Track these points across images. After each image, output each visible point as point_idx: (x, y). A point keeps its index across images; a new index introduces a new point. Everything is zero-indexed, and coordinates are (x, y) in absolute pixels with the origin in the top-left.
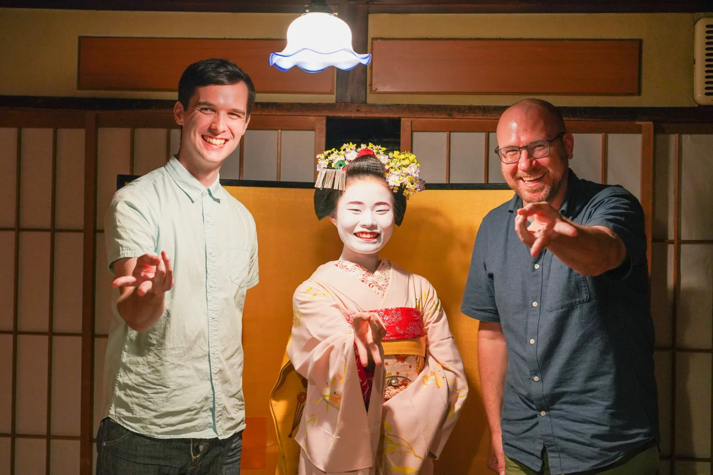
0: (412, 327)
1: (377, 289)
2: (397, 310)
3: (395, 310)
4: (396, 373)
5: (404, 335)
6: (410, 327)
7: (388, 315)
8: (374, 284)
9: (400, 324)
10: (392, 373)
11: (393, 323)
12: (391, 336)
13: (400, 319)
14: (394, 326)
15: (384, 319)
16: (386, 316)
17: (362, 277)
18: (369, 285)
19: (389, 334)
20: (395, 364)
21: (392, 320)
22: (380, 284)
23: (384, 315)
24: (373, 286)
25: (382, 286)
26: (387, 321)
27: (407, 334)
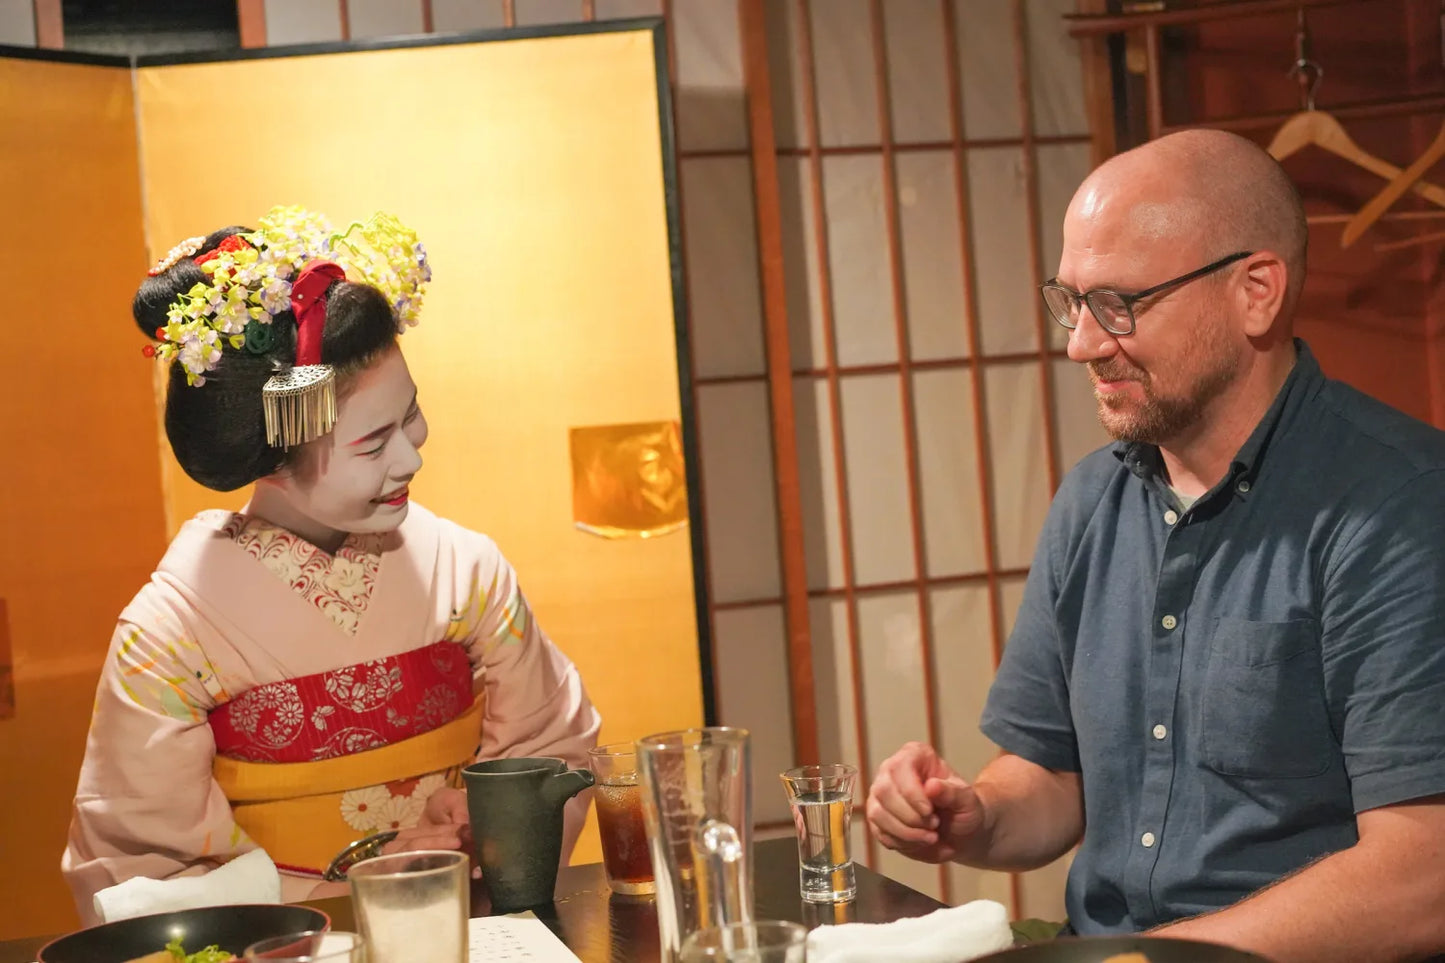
0: (433, 698)
1: (339, 610)
2: (390, 663)
3: (385, 665)
4: (389, 826)
5: (411, 725)
6: (427, 702)
7: (364, 681)
8: (329, 598)
9: (397, 701)
10: (378, 828)
11: (378, 701)
12: (372, 739)
13: (398, 686)
14: (383, 711)
15: (354, 694)
16: (358, 685)
17: (299, 572)
18: (317, 600)
19: (369, 733)
20: (386, 804)
21: (375, 694)
22: (346, 594)
23: (354, 683)
24: (326, 603)
25: (352, 601)
26: (361, 699)
27: (418, 723)
